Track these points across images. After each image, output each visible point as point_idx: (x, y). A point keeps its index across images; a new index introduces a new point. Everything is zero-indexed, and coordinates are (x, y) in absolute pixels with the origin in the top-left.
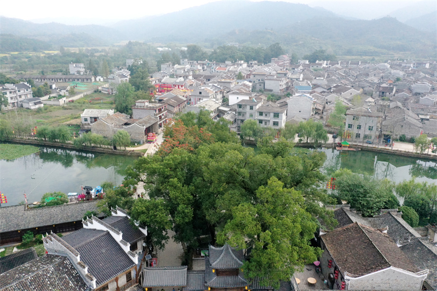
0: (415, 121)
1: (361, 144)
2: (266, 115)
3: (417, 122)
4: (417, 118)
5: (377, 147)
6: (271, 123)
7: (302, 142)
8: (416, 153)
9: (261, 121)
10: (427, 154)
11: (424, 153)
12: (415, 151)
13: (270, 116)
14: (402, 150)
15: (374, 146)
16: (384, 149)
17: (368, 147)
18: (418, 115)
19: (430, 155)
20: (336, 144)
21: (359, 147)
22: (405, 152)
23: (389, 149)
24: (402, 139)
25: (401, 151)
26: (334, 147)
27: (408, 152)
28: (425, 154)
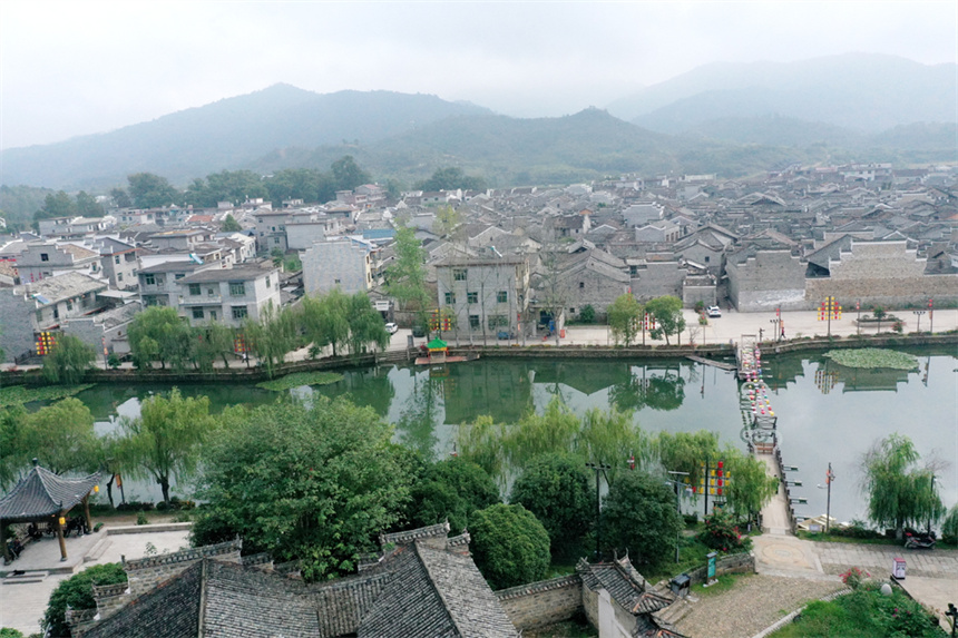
0: (615, 271)
1: (482, 343)
2: (211, 292)
3: (620, 273)
4: (622, 263)
5: (520, 343)
6: (227, 312)
7: (319, 356)
8: (616, 347)
9: (198, 312)
10: (643, 346)
11: (633, 343)
12: (612, 343)
13: (219, 291)
14: (581, 343)
15: (513, 343)
16: (538, 346)
17: (498, 347)
18: (624, 259)
19: (650, 347)
20: (415, 349)
21: (477, 350)
22: (590, 346)
23: (549, 347)
24: (587, 318)
25: (579, 346)
26: (408, 360)
27: (598, 347)
28: (638, 346)
